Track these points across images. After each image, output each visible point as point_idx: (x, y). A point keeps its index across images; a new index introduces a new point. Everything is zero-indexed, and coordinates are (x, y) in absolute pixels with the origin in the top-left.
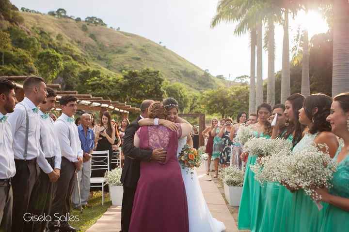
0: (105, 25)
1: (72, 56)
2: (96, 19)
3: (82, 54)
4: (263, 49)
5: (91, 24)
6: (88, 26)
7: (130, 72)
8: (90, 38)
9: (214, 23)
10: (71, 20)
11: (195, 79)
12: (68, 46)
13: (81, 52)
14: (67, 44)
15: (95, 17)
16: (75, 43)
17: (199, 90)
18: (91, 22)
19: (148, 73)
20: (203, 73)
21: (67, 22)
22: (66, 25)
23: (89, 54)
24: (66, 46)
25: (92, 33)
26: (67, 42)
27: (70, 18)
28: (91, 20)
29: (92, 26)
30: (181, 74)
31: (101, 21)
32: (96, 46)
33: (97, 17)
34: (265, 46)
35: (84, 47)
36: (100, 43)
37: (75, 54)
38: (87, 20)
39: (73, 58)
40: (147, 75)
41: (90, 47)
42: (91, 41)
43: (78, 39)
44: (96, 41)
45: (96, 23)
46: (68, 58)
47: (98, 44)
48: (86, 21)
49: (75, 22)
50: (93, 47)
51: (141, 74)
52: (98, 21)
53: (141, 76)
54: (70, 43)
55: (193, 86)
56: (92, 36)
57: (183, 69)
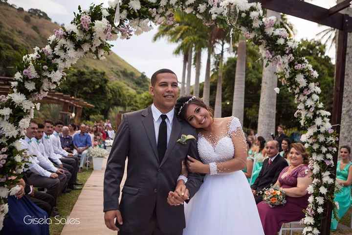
0: (50, 19)
1: (12, 45)
2: (41, 12)
3: (23, 45)
4: (192, 66)
5: (34, 16)
6: (31, 18)
7: (79, 71)
8: (32, 30)
9: (155, 39)
10: (12, 9)
11: (133, 80)
12: (8, 35)
13: (22, 43)
14: (6, 33)
15: (40, 10)
16: (16, 33)
17: (135, 89)
18: (35, 14)
19: (95, 73)
20: (140, 75)
21: (7, 10)
22: (6, 12)
23: (31, 45)
24: (5, 34)
25: (35, 25)
26: (7, 31)
27: (11, 6)
28: (35, 12)
29: (35, 18)
30: (120, 74)
31: (45, 15)
32: (39, 38)
33: (42, 11)
34: (194, 64)
35: (25, 38)
36: (43, 36)
37: (15, 43)
38: (31, 11)
39: (13, 47)
40: (94, 75)
41: (32, 39)
42: (34, 33)
43: (19, 29)
44: (38, 33)
45: (39, 16)
46: (8, 47)
47: (40, 36)
48: (29, 12)
49: (17, 11)
50: (35, 39)
51: (88, 74)
52: (41, 14)
53: (89, 75)
54: (10, 32)
55: (130, 85)
56: (35, 28)
57: (122, 70)
